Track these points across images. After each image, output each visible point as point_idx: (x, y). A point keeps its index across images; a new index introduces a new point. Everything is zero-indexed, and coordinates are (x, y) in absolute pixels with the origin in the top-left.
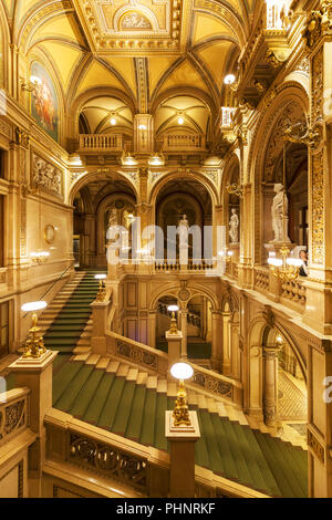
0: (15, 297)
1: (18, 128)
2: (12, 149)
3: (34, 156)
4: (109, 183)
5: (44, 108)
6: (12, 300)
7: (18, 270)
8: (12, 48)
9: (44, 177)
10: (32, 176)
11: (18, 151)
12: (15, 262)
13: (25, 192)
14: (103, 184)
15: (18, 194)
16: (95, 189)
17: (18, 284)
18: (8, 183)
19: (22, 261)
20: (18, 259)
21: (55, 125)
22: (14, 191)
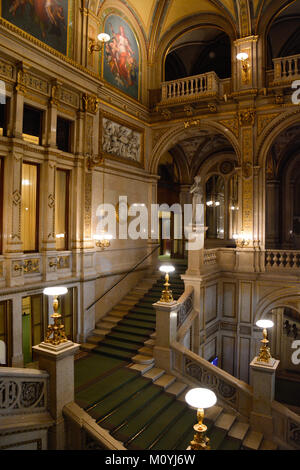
0: (78, 285)
1: (84, 95)
2: (78, 119)
3: (104, 120)
4: (207, 139)
5: (119, 62)
6: (76, 288)
7: (82, 253)
8: (82, 11)
9: (117, 144)
10: (101, 145)
11: (84, 119)
12: (78, 245)
13: (90, 164)
14: (200, 141)
15: (83, 167)
16: (190, 149)
17: (82, 271)
18: (72, 156)
19: (85, 244)
20: (82, 241)
21: (134, 78)
22: (79, 164)
